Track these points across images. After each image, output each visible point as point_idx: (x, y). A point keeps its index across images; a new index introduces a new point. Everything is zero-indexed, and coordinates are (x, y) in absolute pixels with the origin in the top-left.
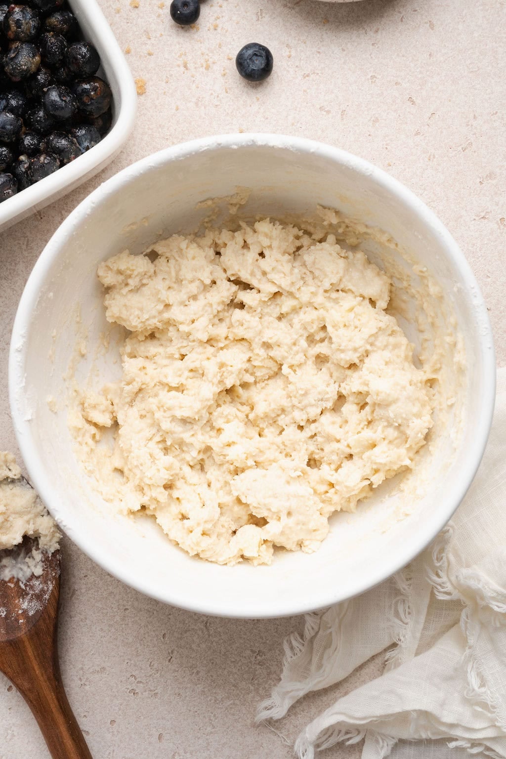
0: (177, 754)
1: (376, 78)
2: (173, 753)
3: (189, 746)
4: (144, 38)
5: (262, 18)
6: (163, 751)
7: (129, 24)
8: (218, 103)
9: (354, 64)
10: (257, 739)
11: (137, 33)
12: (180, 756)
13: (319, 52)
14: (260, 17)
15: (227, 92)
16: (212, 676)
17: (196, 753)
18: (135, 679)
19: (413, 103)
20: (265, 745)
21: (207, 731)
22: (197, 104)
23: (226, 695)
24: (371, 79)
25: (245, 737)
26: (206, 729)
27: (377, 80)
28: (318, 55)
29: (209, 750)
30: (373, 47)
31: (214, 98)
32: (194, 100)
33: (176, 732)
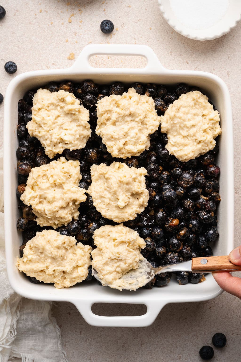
0: (88, 340)
1: (172, 52)
2: (86, 339)
3: (93, 336)
4: (74, 36)
5: (124, 27)
6: (82, 338)
7: (67, 30)
8: (105, 63)
9: (163, 47)
10: (121, 333)
11: (71, 33)
12: (89, 340)
13: (148, 42)
14: (123, 27)
15: (109, 59)
16: (102, 306)
17: (96, 339)
18: (70, 308)
19: (188, 63)
20: (125, 335)
21: (100, 330)
22: (96, 63)
23: (109, 314)
24: (170, 53)
25: (116, 332)
26: (100, 329)
27: (172, 53)
28: (148, 43)
29: (101, 338)
30: (171, 39)
31: (104, 61)
32: (95, 62)
33: (87, 330)
